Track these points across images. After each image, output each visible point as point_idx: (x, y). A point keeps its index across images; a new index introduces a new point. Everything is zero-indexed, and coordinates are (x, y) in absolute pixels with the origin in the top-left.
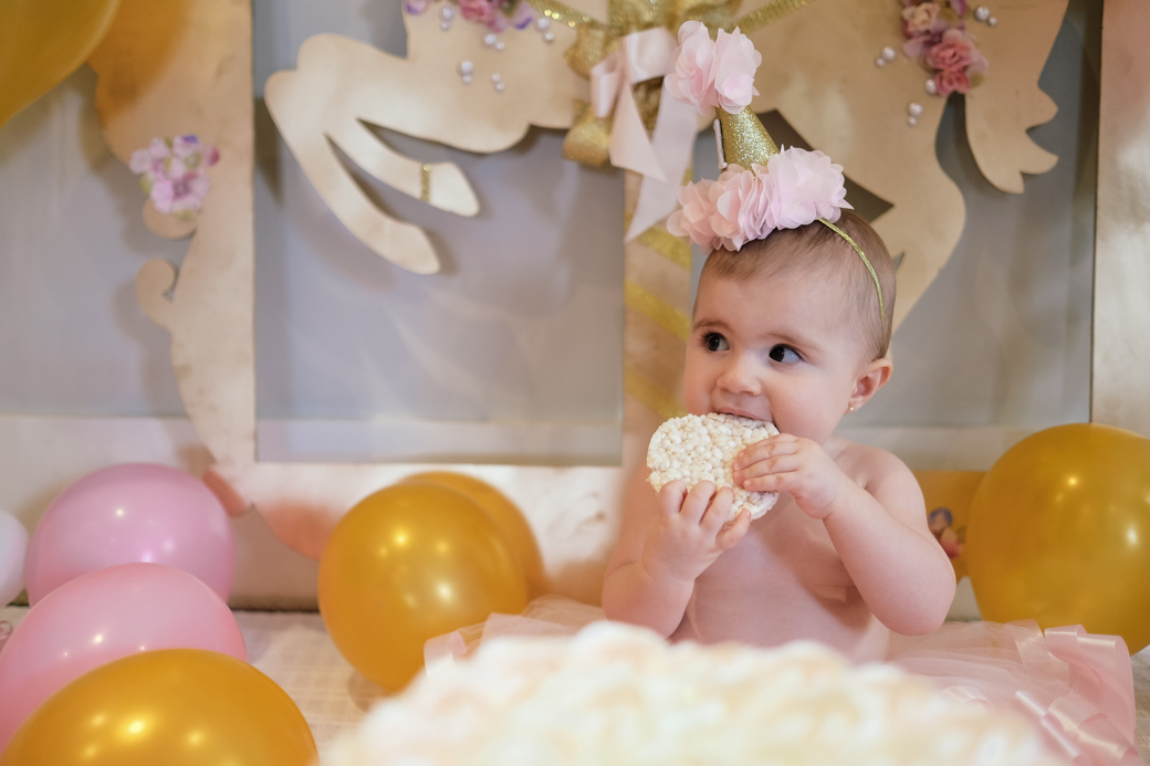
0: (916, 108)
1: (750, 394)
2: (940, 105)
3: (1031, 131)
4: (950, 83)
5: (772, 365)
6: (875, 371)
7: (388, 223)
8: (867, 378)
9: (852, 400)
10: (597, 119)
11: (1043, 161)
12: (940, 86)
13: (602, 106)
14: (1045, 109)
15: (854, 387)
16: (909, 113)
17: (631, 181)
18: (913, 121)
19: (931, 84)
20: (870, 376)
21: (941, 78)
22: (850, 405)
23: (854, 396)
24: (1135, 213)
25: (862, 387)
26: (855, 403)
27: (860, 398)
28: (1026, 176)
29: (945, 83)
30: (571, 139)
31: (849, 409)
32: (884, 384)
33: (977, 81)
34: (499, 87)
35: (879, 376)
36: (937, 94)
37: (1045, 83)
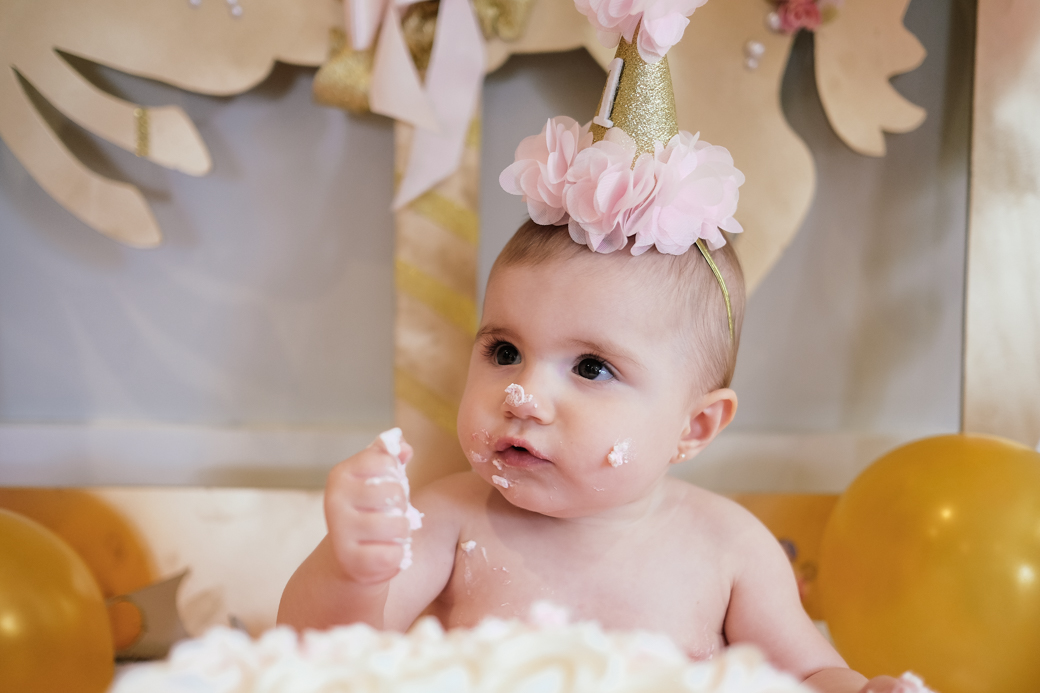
0: (757, 48)
1: (537, 421)
2: (783, 46)
3: (895, 80)
4: (797, 16)
5: (576, 382)
6: (713, 406)
7: (96, 183)
8: (702, 415)
9: (683, 444)
10: (356, 53)
11: (908, 116)
12: (785, 20)
13: (362, 37)
14: (911, 53)
15: (686, 424)
16: (748, 54)
17: (402, 134)
18: (752, 63)
19: (774, 19)
20: (707, 411)
21: (786, 11)
22: (681, 450)
23: (686, 439)
24: (1015, 180)
25: (698, 428)
26: (688, 448)
27: (694, 443)
28: (889, 136)
29: (792, 17)
30: (321, 78)
31: (678, 457)
32: (725, 426)
33: (828, 16)
34: (237, 11)
35: (719, 413)
36: (781, 32)
37: (911, 21)
